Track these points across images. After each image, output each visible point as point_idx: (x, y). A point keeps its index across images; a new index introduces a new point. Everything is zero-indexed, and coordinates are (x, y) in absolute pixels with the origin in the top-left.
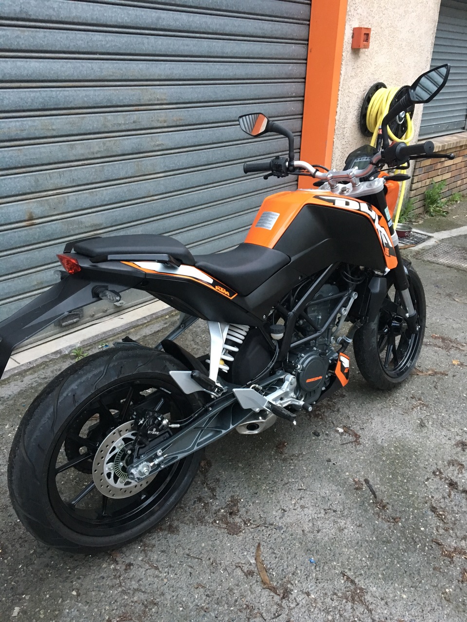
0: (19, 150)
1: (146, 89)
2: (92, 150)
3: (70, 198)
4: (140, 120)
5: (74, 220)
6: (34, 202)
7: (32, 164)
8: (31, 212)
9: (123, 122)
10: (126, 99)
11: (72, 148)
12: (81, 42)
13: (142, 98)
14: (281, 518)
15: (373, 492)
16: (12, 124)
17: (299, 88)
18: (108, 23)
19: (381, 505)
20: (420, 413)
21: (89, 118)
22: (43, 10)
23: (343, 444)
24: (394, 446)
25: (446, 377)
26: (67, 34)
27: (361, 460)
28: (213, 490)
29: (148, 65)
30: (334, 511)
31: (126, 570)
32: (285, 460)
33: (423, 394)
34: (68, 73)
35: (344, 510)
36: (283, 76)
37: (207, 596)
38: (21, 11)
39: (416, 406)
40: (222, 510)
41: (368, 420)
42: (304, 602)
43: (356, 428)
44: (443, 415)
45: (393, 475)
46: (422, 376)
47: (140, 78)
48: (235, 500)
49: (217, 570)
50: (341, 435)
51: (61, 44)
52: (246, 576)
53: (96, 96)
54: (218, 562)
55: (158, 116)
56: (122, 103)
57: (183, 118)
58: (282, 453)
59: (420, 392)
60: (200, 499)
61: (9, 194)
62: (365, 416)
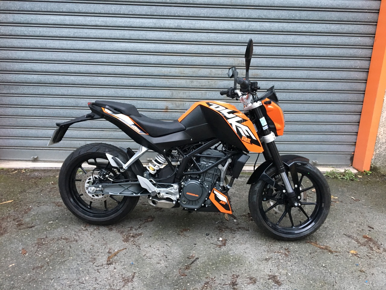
0: (168, 80)
1: (237, 59)
2: (201, 84)
3: (187, 104)
6: (169, 102)
7: (172, 86)
8: (167, 106)
9: (220, 73)
10: (224, 63)
11: (192, 83)
14: (145, 247)
15: (193, 263)
16: (166, 70)
17: (364, 64)
18: (219, 29)
19: (187, 268)
20: (276, 256)
21: (202, 70)
22: (188, 25)
23: (212, 243)
24: (234, 257)
25: (329, 253)
26: (197, 34)
27: (209, 252)
28: (139, 228)
29: (240, 48)
30: (166, 257)
31: (84, 230)
32: (179, 234)
33: (297, 251)
34: (195, 50)
35: (170, 260)
36: (347, 56)
37: (90, 249)
38: (178, 26)
39: (280, 253)
40: (132, 234)
41: (242, 243)
42: (110, 269)
43: (229, 243)
44: (289, 263)
45: (213, 264)
46: (313, 246)
47: (234, 53)
48: (141, 234)
49: (103, 245)
50: (217, 241)
51: (194, 38)
52: (108, 252)
53: (207, 60)
54: (107, 244)
55: (242, 72)
56: (221, 65)
57: (259, 74)
58: (182, 232)
59: (296, 250)
60: (131, 227)
61: (160, 97)
62: (243, 241)
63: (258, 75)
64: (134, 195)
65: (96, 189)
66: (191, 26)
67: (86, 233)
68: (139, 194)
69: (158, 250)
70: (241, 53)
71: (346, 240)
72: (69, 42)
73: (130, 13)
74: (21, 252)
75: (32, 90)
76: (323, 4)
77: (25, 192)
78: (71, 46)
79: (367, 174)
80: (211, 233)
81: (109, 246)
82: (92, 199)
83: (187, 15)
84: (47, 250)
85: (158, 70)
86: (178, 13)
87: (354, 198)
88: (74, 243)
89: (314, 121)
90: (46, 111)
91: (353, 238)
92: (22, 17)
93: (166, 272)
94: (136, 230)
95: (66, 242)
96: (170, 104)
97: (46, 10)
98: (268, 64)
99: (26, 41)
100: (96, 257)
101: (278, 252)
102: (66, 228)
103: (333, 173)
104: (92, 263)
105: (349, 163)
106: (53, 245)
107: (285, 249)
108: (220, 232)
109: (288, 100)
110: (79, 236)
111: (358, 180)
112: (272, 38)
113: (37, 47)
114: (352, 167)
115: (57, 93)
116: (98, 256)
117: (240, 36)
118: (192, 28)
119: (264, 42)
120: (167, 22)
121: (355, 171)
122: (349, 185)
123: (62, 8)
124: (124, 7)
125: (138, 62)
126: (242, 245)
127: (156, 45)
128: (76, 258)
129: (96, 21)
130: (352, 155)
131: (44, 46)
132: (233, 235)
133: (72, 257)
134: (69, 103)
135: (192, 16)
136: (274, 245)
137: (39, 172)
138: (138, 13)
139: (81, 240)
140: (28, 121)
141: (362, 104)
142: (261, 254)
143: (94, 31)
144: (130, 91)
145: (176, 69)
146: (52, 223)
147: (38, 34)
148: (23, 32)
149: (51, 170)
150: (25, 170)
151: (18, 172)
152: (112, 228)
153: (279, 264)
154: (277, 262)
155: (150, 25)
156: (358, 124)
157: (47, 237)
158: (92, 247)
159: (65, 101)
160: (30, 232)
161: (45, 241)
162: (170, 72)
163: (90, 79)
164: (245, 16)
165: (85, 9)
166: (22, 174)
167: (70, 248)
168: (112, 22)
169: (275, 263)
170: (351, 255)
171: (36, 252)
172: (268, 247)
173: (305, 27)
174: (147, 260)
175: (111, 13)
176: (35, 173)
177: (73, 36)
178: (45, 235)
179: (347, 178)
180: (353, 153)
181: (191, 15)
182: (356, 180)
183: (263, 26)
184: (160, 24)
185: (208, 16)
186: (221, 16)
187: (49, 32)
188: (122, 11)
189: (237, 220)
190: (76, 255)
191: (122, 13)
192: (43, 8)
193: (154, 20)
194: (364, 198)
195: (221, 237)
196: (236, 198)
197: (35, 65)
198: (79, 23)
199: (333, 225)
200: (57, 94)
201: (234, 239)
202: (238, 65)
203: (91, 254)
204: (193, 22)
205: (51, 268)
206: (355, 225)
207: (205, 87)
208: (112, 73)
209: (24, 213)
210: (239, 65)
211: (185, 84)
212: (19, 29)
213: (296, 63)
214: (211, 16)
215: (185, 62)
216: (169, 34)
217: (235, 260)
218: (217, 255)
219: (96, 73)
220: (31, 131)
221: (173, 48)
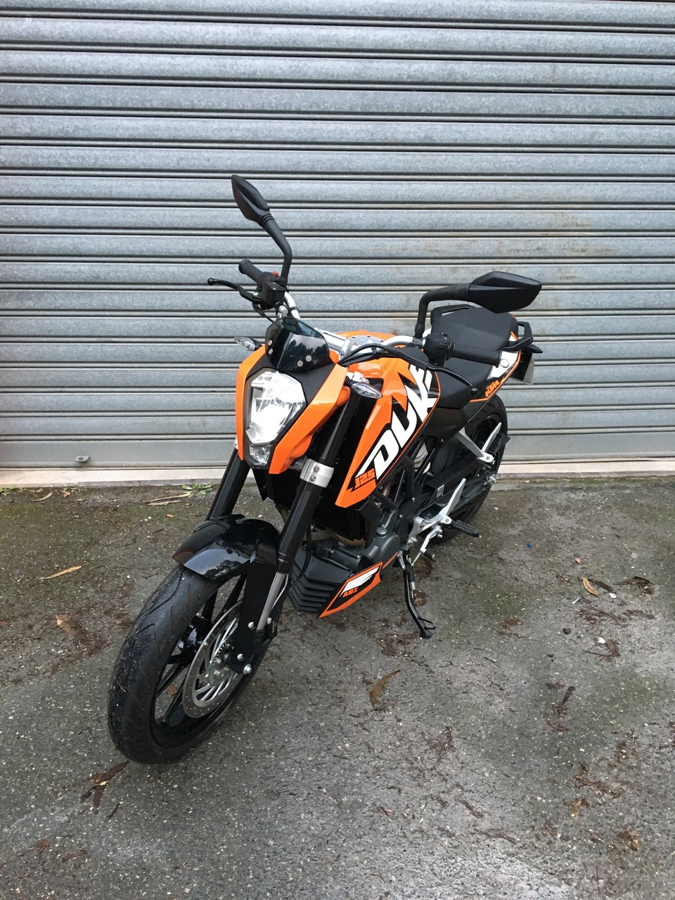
0: (398, 268)
1: (562, 213)
4: (547, 247)
6: (401, 320)
7: (408, 282)
8: (396, 330)
9: (523, 248)
10: (532, 223)
12: (486, 163)
13: (554, 222)
14: (441, 667)
15: (566, 699)
18: (523, 143)
19: (560, 710)
21: (480, 242)
22: (449, 135)
23: (587, 652)
24: (652, 681)
26: (472, 157)
27: (591, 672)
29: (569, 187)
30: (501, 689)
32: (501, 634)
35: (513, 693)
37: (319, 676)
38: (425, 137)
40: (395, 636)
41: (653, 648)
42: (389, 722)
43: (624, 648)
45: (613, 701)
47: (556, 200)
48: (415, 636)
49: (345, 666)
50: (596, 645)
52: (363, 682)
53: (493, 218)
54: (352, 662)
55: (574, 244)
56: (525, 228)
57: (612, 248)
58: (505, 627)
60: (386, 621)
61: (379, 309)
62: (654, 644)
66: (458, 136)
69: (473, 671)
70: (571, 200)
72: (166, 182)
73: (314, 109)
77: (98, 543)
78: (171, 190)
80: (574, 629)
81: (357, 666)
83: (448, 111)
85: (376, 244)
86: (428, 108)
88: (274, 663)
90: (110, 349)
92: (52, 123)
93: (518, 723)
94: (399, 625)
96: (402, 323)
97: (111, 105)
98: (633, 224)
99: (61, 181)
100: (339, 694)
104: (338, 710)
108: (592, 623)
112: (645, 163)
113: (89, 196)
115: (136, 305)
116: (345, 691)
117: (570, 157)
119: (626, 172)
120: (401, 129)
123: (151, 100)
125: (331, 228)
126: (655, 652)
128: (299, 699)
129: (231, 130)
131: (106, 194)
132: (625, 629)
133: (288, 696)
134: (165, 328)
135: (459, 112)
137: (103, 495)
138: (333, 109)
139: (288, 654)
140: (66, 374)
143: (225, 153)
144: (310, 298)
145: (418, 241)
148: (54, 160)
149: (130, 488)
150: (69, 489)
151: (55, 494)
158: (319, 670)
159: (157, 324)
162: (403, 249)
163: (216, 269)
164: (585, 109)
165: (206, 101)
166: (66, 501)
174: (459, 696)
175: (268, 109)
176: (95, 497)
177: (177, 168)
181: (457, 110)
184: (384, 134)
185: (497, 113)
186: (530, 113)
187: (119, 159)
188: (294, 104)
189: (615, 593)
190: (294, 691)
192: (103, 99)
193: (369, 125)
195: (600, 636)
196: (587, 541)
197: (83, 240)
198: (191, 135)
200: (137, 308)
201: (632, 640)
202: (565, 228)
203: (328, 687)
204: (464, 127)
205: (253, 725)
209: (121, 595)
210: (567, 228)
211: (439, 276)
212: (45, 151)
214: (505, 112)
215: (439, 225)
216: (405, 157)
217: (657, 689)
218: (613, 679)
219: (230, 255)
220: (73, 397)
221: (414, 190)
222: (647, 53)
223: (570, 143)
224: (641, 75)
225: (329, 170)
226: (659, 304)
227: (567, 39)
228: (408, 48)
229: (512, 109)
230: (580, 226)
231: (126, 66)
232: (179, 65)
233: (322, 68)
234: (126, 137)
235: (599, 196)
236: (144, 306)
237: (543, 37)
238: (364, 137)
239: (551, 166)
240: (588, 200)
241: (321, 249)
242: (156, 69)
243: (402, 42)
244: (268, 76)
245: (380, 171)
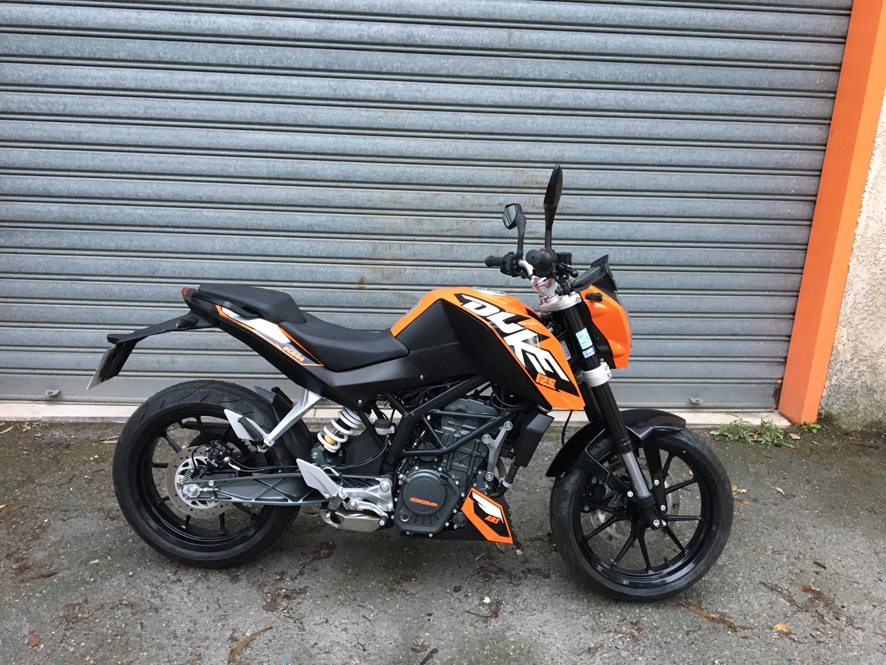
0: (363, 217)
1: (522, 171)
2: (442, 228)
3: (407, 271)
5: (407, 294)
6: (368, 268)
7: (374, 232)
8: (363, 277)
9: (485, 203)
10: (493, 179)
11: (419, 223)
12: (446, 122)
13: (514, 180)
14: (315, 624)
15: (424, 662)
16: (360, 194)
17: (806, 184)
18: (482, 103)
20: (611, 640)
21: (443, 196)
22: (410, 93)
23: (468, 612)
24: (518, 646)
25: (729, 632)
26: (432, 115)
27: (461, 634)
28: (301, 573)
29: (528, 146)
30: (364, 650)
31: (173, 582)
32: (391, 590)
33: (657, 628)
34: (426, 151)
35: (374, 655)
36: (769, 166)
37: (189, 631)
38: (387, 95)
39: (620, 632)
40: (284, 590)
41: (534, 610)
43: (506, 608)
44: (640, 659)
46: (693, 614)
47: (515, 159)
48: (304, 591)
49: (219, 621)
50: (480, 605)
51: (425, 123)
52: (230, 639)
53: (455, 174)
54: (227, 618)
55: (533, 200)
56: (486, 184)
57: (572, 206)
58: (398, 583)
59: (655, 624)
60: (283, 573)
61: (345, 256)
62: (537, 605)
63: (570, 208)
64: (290, 502)
65: (201, 489)
66: (418, 95)
67: (177, 588)
68: (301, 501)
69: (345, 630)
71: (765, 597)
72: (134, 129)
73: (277, 65)
74: (26, 642)
75: (44, 238)
76: (717, 50)
77: (33, 482)
78: (138, 137)
79: (810, 430)
80: (465, 587)
81: (231, 622)
82: (192, 510)
83: (409, 71)
84: (88, 634)
85: (341, 194)
86: (389, 67)
87: (782, 491)
88: (150, 616)
89: (693, 311)
90: (80, 287)
91: (781, 592)
92: (23, 71)
94: (293, 579)
95: (133, 614)
96: (368, 271)
97: (79, 55)
98: (592, 183)
99: (31, 125)
100: (201, 650)
101: (615, 631)
102: (131, 576)
103: (734, 429)
105: (771, 402)
106: (102, 623)
107: (632, 623)
108: (486, 581)
109: (636, 263)
110: (161, 597)
111: (792, 446)
112: (602, 126)
113: (58, 140)
114: (777, 411)
115: (104, 245)
116: (208, 648)
118: (420, 100)
119: (584, 134)
120: (363, 87)
121: (785, 423)
122: (771, 458)
123: (118, 51)
124: (262, 50)
125: (297, 177)
126: (535, 614)
127: (336, 137)
128: (157, 655)
129: (197, 82)
130: (778, 386)
131: (75, 138)
132: (515, 588)
133: (147, 651)
134: (134, 268)
135: (419, 72)
136: (606, 613)
137: (63, 430)
138: (296, 66)
139: (168, 607)
140: (37, 309)
141: (802, 274)
142: (578, 638)
143: (193, 104)
144: (277, 243)
145: (383, 193)
146: (97, 564)
147: (60, 109)
148: (24, 105)
149: (92, 424)
150: (31, 423)
151: (16, 429)
152: (237, 576)
153: (619, 661)
154: (613, 656)
155: (323, 92)
156: (791, 316)
157: (86, 601)
158: (192, 625)
159: (125, 263)
160: (45, 589)
161: (84, 613)
162: (368, 200)
163: (184, 213)
164: (541, 73)
165: (171, 54)
166: (23, 435)
167: (142, 627)
168: (235, 84)
169: (609, 658)
170: (775, 635)
171: (61, 642)
172: (594, 619)
173: (676, 102)
174: (318, 656)
175: (232, 63)
176: (55, 433)
177: (144, 116)
178: (82, 595)
179: (767, 441)
180: (780, 381)
181: (417, 70)
182: (786, 444)
183: (580, 98)
184: (347, 90)
185: (456, 74)
186: (487, 75)
187: (87, 106)
189: (522, 550)
190: (156, 647)
191: (257, 63)
192: (71, 49)
193: (333, 82)
194: (805, 490)
195: (488, 595)
196: (520, 493)
197: (53, 182)
198: (157, 85)
199: (737, 561)
201: (518, 600)
202: (525, 186)
203: (192, 644)
204: (423, 87)
206: (785, 560)
207: (449, 234)
208: (235, 201)
209: (30, 538)
210: (528, 185)
211: (404, 226)
212: (16, 97)
213: (654, 182)
214: (464, 74)
215: (403, 178)
216: (367, 113)
217: (519, 654)
218: (480, 642)
219: (198, 199)
220: (43, 333)
221: (377, 144)
222: (599, 21)
223: (528, 105)
224: (595, 42)
225: (294, 123)
226: (620, 260)
227: (521, 7)
228: (368, 11)
229: (471, 71)
230: (539, 184)
231: (93, 19)
232: (145, 20)
233: (284, 26)
234: (94, 85)
235: (558, 155)
236: (113, 246)
237: (498, 4)
238: (326, 92)
239: (510, 126)
240: (547, 160)
241: (287, 196)
242: (122, 23)
243: (361, 5)
244: (232, 33)
245: (343, 125)
